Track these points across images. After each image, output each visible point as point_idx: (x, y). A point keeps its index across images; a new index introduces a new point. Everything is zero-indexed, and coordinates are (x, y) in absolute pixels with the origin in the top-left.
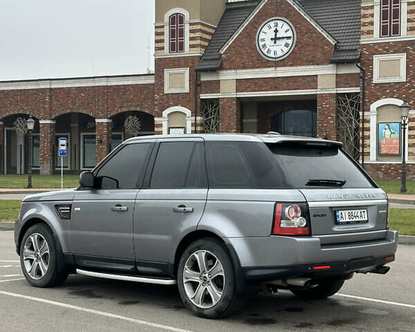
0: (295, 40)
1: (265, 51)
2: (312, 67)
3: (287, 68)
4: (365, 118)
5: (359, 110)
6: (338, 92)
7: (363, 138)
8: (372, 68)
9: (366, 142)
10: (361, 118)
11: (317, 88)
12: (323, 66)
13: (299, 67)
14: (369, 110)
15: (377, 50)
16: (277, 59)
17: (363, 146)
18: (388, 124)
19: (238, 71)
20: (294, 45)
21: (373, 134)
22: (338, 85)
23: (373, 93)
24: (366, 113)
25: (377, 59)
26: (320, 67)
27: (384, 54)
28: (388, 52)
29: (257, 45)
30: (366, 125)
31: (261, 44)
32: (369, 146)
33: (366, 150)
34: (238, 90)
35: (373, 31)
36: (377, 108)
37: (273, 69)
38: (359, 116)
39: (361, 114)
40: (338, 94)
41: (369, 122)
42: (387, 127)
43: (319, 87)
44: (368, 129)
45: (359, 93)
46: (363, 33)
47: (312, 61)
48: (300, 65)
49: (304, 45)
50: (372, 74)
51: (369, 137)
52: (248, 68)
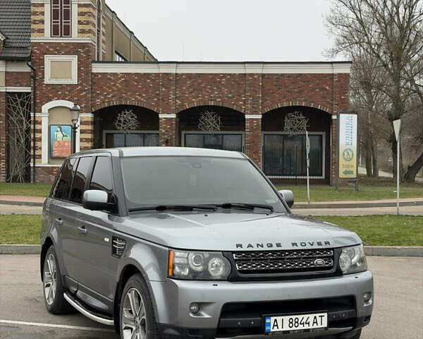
4: (37, 119)
5: (30, 110)
6: (8, 91)
7: (35, 140)
8: (44, 68)
9: (38, 144)
10: (32, 119)
14: (40, 111)
15: (48, 50)
17: (35, 148)
21: (44, 136)
22: (7, 84)
23: (44, 94)
24: (37, 115)
25: (48, 59)
27: (55, 54)
28: (59, 53)
30: (38, 127)
32: (41, 148)
33: (37, 153)
35: (43, 30)
36: (49, 110)
38: (30, 117)
39: (32, 115)
40: (8, 93)
41: (40, 123)
44: (40, 131)
45: (30, 93)
46: (34, 31)
50: (43, 73)
51: (40, 140)
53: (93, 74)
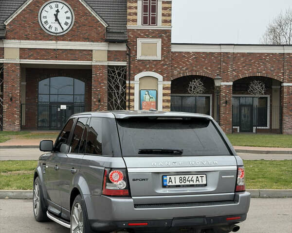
0: (73, 20)
1: (47, 27)
2: (88, 43)
3: (67, 42)
4: (131, 85)
5: (125, 79)
6: (109, 64)
8: (136, 48)
9: (132, 104)
10: (127, 85)
11: (92, 60)
12: (97, 43)
13: (77, 43)
14: (133, 79)
15: (140, 35)
16: (58, 35)
17: (129, 107)
18: (147, 90)
19: (22, 41)
20: (73, 24)
21: (136, 97)
22: (109, 59)
23: (136, 67)
24: (131, 82)
25: (140, 41)
26: (95, 43)
27: (145, 38)
28: (148, 37)
29: (40, 21)
30: (132, 91)
31: (43, 20)
32: (134, 107)
34: (21, 58)
35: (137, 20)
36: (140, 79)
37: (54, 42)
38: (125, 83)
39: (127, 82)
40: (109, 66)
41: (133, 88)
42: (147, 93)
43: (94, 60)
44: (133, 94)
45: (126, 66)
46: (129, 20)
47: (87, 38)
48: (78, 41)
49: (81, 25)
50: (136, 52)
51: (133, 100)
52: (31, 40)
53: (172, 52)
